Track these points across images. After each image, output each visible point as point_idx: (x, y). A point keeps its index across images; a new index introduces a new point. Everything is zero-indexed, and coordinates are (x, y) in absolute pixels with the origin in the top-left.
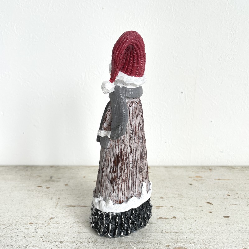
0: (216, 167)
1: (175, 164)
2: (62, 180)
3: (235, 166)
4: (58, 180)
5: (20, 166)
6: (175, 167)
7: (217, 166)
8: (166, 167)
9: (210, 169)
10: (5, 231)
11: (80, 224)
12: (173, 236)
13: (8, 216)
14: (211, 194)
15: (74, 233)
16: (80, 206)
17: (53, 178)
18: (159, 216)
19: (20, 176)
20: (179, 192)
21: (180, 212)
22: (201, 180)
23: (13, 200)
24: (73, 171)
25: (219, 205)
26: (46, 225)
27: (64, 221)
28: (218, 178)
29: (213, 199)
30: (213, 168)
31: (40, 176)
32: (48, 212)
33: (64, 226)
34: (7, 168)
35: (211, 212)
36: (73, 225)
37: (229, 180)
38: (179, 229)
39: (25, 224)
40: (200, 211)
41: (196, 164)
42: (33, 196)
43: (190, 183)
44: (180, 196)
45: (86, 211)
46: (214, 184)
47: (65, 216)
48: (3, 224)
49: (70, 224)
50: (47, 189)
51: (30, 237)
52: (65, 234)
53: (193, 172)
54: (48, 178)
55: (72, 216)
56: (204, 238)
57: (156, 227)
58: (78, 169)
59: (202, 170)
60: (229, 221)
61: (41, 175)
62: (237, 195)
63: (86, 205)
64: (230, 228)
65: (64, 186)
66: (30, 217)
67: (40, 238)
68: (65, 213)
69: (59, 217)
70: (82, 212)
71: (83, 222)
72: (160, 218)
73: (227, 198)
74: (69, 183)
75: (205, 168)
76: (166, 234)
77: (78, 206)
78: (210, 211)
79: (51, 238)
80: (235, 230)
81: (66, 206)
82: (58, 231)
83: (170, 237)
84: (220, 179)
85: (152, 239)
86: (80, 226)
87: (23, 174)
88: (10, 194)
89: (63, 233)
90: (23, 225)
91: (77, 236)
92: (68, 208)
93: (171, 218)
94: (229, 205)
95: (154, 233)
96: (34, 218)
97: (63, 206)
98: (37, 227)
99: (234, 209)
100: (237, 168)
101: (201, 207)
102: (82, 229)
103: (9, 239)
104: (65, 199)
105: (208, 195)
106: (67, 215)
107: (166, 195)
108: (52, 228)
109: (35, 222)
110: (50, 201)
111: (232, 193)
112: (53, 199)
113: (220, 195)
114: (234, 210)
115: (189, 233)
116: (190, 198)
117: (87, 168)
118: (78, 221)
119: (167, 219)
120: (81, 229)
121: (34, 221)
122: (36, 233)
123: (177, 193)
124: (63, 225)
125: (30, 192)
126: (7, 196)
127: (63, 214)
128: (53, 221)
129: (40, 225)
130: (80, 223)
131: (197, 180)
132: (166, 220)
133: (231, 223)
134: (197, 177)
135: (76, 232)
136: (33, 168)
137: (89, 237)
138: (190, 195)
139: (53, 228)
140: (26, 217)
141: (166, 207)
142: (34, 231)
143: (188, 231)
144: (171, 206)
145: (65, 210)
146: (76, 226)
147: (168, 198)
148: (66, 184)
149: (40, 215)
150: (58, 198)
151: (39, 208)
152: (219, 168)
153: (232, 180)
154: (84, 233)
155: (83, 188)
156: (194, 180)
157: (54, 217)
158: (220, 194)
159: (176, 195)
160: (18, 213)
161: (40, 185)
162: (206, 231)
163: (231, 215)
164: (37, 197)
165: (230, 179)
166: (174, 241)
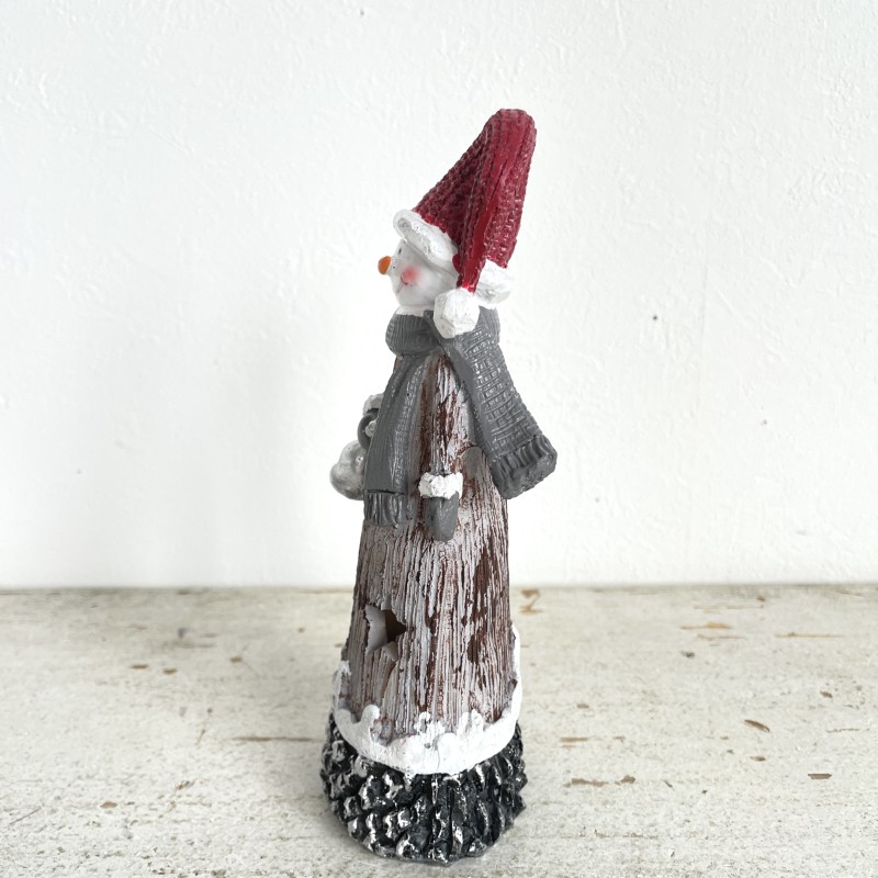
0: (780, 589)
1: (629, 580)
2: (218, 641)
3: (852, 585)
4: (208, 641)
5: (69, 590)
6: (632, 590)
7: (787, 586)
8: (598, 590)
9: (759, 594)
10: (17, 833)
11: (285, 805)
12: (623, 850)
13: (25, 776)
14: (762, 692)
15: (261, 838)
16: (284, 738)
17: (188, 635)
18: (572, 776)
19: (71, 626)
20: (644, 683)
21: (648, 757)
22: (727, 637)
23: (45, 716)
24: (262, 606)
25: (793, 731)
26: (162, 810)
27: (227, 794)
28: (790, 631)
29: (770, 708)
30: (772, 592)
31: (141, 628)
32: (169, 761)
33: (229, 815)
34: (23, 598)
35: (761, 759)
36: (261, 810)
37: (828, 636)
38: (647, 822)
39: (88, 806)
40: (722, 755)
41: (708, 578)
42: (118, 700)
43: (687, 650)
44: (650, 696)
45: (307, 757)
46: (775, 652)
47: (231, 775)
48: (8, 806)
49: (251, 808)
50: (166, 677)
51: (105, 857)
52: (231, 843)
53: (696, 607)
54: (172, 636)
55: (257, 774)
56: (738, 855)
57: (562, 814)
58: (280, 602)
59: (732, 602)
60: (828, 793)
61: (146, 623)
62: (860, 693)
63: (307, 736)
64: (832, 817)
65: (229, 664)
66: (106, 780)
67: (142, 860)
68: (232, 765)
69: (208, 780)
70: (294, 759)
71: (295, 800)
72: (576, 782)
73: (821, 706)
74: (246, 653)
75: (743, 591)
76: (598, 841)
77: (278, 739)
78: (759, 754)
79: (182, 860)
80: (851, 826)
81: (234, 739)
82: (208, 833)
83: (613, 851)
84: (796, 632)
85: (548, 860)
86: (286, 815)
87: (79, 621)
88: (34, 695)
89: (225, 838)
90: (79, 812)
91: (275, 850)
92: (242, 748)
93: (617, 783)
94: (829, 732)
95: (554, 840)
96: (120, 786)
97: (225, 740)
98: (131, 819)
99: (846, 748)
100: (859, 591)
101: (726, 738)
102: (293, 826)
103: (31, 862)
104: (232, 715)
105: (751, 694)
106: (241, 772)
107: (600, 695)
108: (184, 820)
109: (123, 798)
110: (179, 718)
111: (840, 686)
112: (187, 714)
113: (797, 693)
114: (845, 751)
115: (683, 839)
116: (685, 707)
117: (313, 596)
118: (280, 794)
119: (601, 784)
120: (290, 824)
121: (119, 796)
122: (127, 842)
123: (640, 686)
124: (224, 809)
125: (104, 687)
126: (22, 705)
127: (222, 768)
128: (189, 796)
129: (141, 811)
130: (285, 800)
131: (711, 639)
132: (599, 789)
133: (836, 801)
134: (711, 626)
135: (273, 837)
136: (117, 598)
137: (319, 854)
138: (687, 693)
139: (189, 821)
140: (92, 782)
141: (600, 739)
142: (119, 832)
143: (679, 830)
144: (617, 738)
145: (231, 752)
146: (270, 813)
147: (604, 707)
148: (234, 655)
149: (140, 772)
150: (206, 709)
151: (137, 748)
152: (793, 591)
153: (839, 636)
154: (300, 841)
155: (297, 672)
156: (701, 637)
157: (191, 780)
158: (794, 690)
159: (635, 697)
160: (61, 766)
161: (142, 662)
162: (744, 831)
163: (836, 769)
164: (132, 706)
165: (835, 633)
166: (628, 869)
